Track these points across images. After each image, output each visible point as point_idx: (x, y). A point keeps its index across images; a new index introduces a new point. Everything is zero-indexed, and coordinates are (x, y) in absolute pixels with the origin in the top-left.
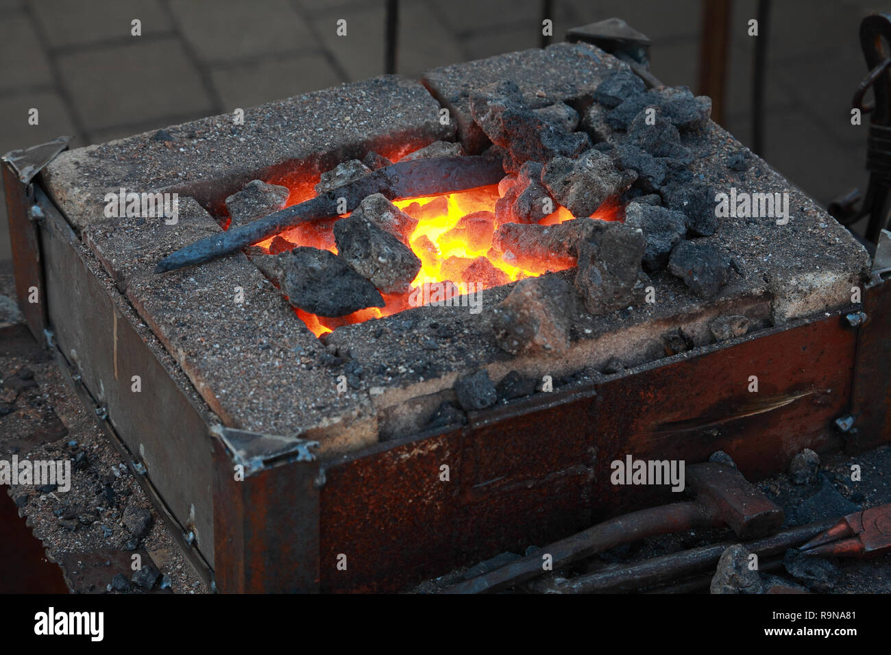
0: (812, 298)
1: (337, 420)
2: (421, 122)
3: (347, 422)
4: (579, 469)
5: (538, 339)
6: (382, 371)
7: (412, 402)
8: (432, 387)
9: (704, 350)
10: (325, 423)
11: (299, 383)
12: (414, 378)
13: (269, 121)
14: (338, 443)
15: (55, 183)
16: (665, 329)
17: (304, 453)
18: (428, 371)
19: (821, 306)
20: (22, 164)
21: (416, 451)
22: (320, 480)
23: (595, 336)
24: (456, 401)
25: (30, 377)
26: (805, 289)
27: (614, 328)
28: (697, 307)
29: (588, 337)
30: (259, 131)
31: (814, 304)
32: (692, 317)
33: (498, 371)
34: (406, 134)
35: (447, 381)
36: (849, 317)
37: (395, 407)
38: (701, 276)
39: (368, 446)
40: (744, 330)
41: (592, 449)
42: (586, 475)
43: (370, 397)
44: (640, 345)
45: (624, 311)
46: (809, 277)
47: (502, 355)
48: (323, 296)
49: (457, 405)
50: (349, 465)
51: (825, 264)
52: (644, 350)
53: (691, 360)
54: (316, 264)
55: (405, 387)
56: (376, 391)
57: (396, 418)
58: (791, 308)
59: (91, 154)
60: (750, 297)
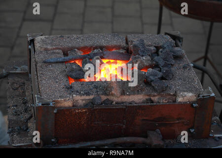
0: (185, 98)
1: (62, 99)
2: (119, 44)
3: (65, 101)
4: (121, 125)
5: (113, 92)
6: (77, 92)
7: (83, 100)
8: (87, 98)
9: (155, 104)
10: (60, 99)
11: (59, 90)
12: (84, 95)
13: (86, 38)
14: (62, 105)
15: (35, 42)
16: (147, 97)
17: (51, 104)
18: (88, 94)
19: (187, 100)
20: (29, 37)
21: (80, 111)
22: (55, 111)
23: (129, 95)
24: (92, 102)
25: (24, 83)
26: (184, 96)
27: (134, 94)
28: (156, 94)
29: (128, 95)
30: (82, 39)
31: (185, 100)
32: (154, 96)
33: (104, 98)
34: (114, 46)
35: (91, 97)
36: (194, 105)
37: (78, 100)
38: (158, 87)
39: (69, 107)
40: (167, 102)
41: (125, 121)
42: (122, 127)
43: (73, 97)
44: (140, 99)
45: (138, 91)
46: (186, 93)
47: (106, 94)
48: (74, 74)
49: (92, 103)
50: (63, 110)
51: (191, 91)
52: (141, 101)
53: (151, 105)
54: (74, 67)
55: (81, 96)
56: (74, 95)
57: (78, 103)
58: (180, 99)
59: (45, 37)
60: (170, 95)
